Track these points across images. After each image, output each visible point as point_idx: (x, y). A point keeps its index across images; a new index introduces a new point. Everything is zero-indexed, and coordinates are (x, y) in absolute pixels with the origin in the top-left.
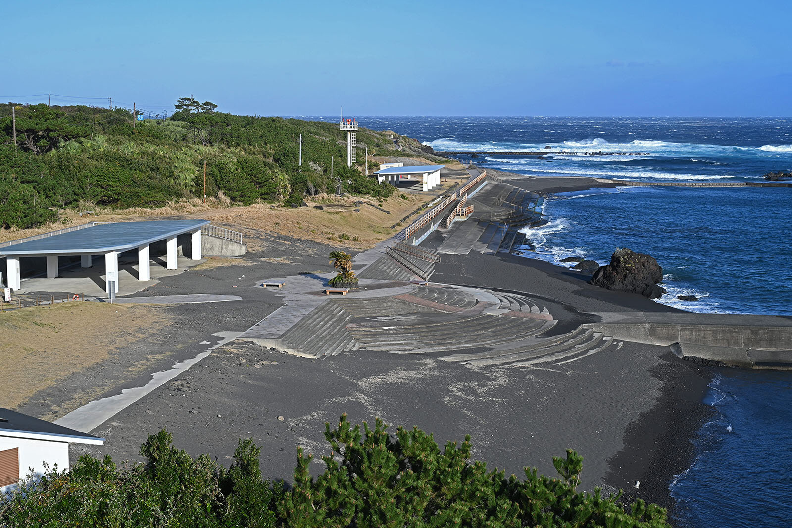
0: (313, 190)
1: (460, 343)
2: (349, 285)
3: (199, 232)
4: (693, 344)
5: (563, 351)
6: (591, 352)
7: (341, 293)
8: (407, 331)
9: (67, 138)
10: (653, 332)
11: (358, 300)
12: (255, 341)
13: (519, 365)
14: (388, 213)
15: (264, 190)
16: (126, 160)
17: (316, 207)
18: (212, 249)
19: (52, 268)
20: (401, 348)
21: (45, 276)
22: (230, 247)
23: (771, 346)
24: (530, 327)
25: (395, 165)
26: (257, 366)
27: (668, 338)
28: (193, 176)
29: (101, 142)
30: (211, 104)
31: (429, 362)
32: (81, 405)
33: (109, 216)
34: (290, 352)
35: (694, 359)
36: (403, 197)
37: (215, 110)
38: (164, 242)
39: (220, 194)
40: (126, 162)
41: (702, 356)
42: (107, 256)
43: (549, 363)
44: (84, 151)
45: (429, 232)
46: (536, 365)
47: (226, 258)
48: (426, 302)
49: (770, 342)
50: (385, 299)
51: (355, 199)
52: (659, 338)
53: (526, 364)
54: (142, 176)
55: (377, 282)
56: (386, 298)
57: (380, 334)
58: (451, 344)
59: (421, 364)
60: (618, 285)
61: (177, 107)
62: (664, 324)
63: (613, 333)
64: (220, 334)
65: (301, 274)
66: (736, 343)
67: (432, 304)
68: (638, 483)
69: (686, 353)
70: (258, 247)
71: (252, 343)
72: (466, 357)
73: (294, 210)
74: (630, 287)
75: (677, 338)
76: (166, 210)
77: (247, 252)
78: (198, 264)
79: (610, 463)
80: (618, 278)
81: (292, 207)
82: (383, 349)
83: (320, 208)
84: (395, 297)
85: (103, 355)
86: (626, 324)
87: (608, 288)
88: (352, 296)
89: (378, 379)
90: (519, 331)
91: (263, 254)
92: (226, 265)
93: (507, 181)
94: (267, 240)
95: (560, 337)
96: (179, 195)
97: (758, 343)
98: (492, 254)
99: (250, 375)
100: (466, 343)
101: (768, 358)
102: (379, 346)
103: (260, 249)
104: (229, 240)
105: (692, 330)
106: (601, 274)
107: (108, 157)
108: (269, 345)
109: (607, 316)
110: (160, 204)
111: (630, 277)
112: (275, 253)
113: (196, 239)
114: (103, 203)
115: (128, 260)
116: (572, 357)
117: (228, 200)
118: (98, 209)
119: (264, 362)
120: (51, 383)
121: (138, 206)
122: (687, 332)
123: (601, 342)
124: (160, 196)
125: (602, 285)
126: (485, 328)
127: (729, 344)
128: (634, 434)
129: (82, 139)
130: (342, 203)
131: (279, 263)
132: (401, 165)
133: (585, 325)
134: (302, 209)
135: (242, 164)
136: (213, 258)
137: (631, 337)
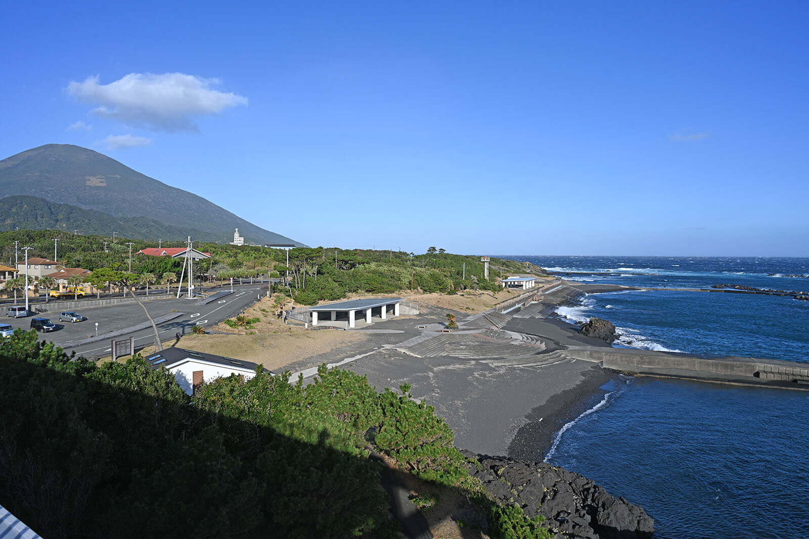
0: (463, 287)
1: (493, 355)
2: (454, 328)
3: (398, 304)
4: (610, 362)
5: (542, 361)
6: (556, 363)
7: (448, 332)
8: (470, 349)
9: (359, 264)
10: (591, 356)
11: (454, 335)
12: (397, 349)
13: (517, 366)
14: (497, 299)
15: (441, 287)
16: (381, 273)
17: (461, 295)
18: (405, 311)
19: (333, 316)
20: (465, 356)
21: (330, 320)
22: (413, 311)
23: (650, 365)
24: (530, 351)
25: (515, 277)
26: (392, 359)
27: (599, 358)
28: (408, 280)
29: (373, 265)
30: (443, 250)
31: (473, 362)
32: (309, 368)
33: (370, 296)
34: (411, 354)
35: (609, 369)
36: (509, 292)
37: (445, 252)
38: (380, 307)
39: (419, 288)
40: (381, 274)
41: (613, 368)
42: (350, 312)
43: (532, 366)
44: (365, 269)
45: (514, 308)
46: (525, 367)
47: (409, 315)
48: (485, 337)
49: (649, 363)
50: (466, 335)
51: (481, 292)
52: (594, 358)
53: (520, 366)
54: (387, 280)
55: (469, 328)
56: (468, 334)
57: (459, 349)
58: (488, 355)
59: (468, 363)
60: (591, 334)
61: (428, 251)
62: (596, 352)
63: (572, 355)
64: (384, 345)
65: (438, 323)
66: (632, 363)
67: (489, 338)
68: (542, 419)
69: (605, 366)
70: (425, 311)
71: (396, 350)
72: (492, 361)
73: (451, 296)
74: (597, 335)
75: (603, 359)
76: (394, 295)
77: (420, 313)
78: (397, 317)
79: (533, 409)
80: (591, 331)
81: (451, 295)
82: (457, 356)
83: (463, 295)
84: (471, 334)
85: (328, 350)
86: (578, 351)
87: (586, 336)
88: (453, 333)
89: (444, 367)
90: (524, 352)
91: (426, 314)
92: (408, 318)
93: (572, 286)
94: (431, 308)
95: (542, 355)
96: (401, 288)
97: (643, 363)
98: (542, 319)
99: (386, 362)
100: (496, 355)
101: (647, 371)
102: (456, 354)
103: (426, 312)
104: (413, 308)
105: (610, 355)
106: (584, 329)
107: (373, 272)
108: (403, 351)
109: (571, 347)
110: (393, 292)
111: (597, 331)
112: (432, 314)
113: (397, 306)
114: (368, 291)
115: (360, 315)
116: (545, 364)
117: (422, 291)
118: (366, 294)
119: (396, 358)
120: (300, 359)
121: (382, 293)
122: (608, 356)
123: (565, 358)
124: (392, 289)
125: (584, 334)
126: (508, 350)
127: (628, 363)
128: (554, 399)
129: (365, 264)
130: (475, 293)
131: (431, 318)
132: (518, 277)
133: (558, 351)
134: (454, 296)
135: (432, 276)
136: (404, 315)
137: (581, 357)
